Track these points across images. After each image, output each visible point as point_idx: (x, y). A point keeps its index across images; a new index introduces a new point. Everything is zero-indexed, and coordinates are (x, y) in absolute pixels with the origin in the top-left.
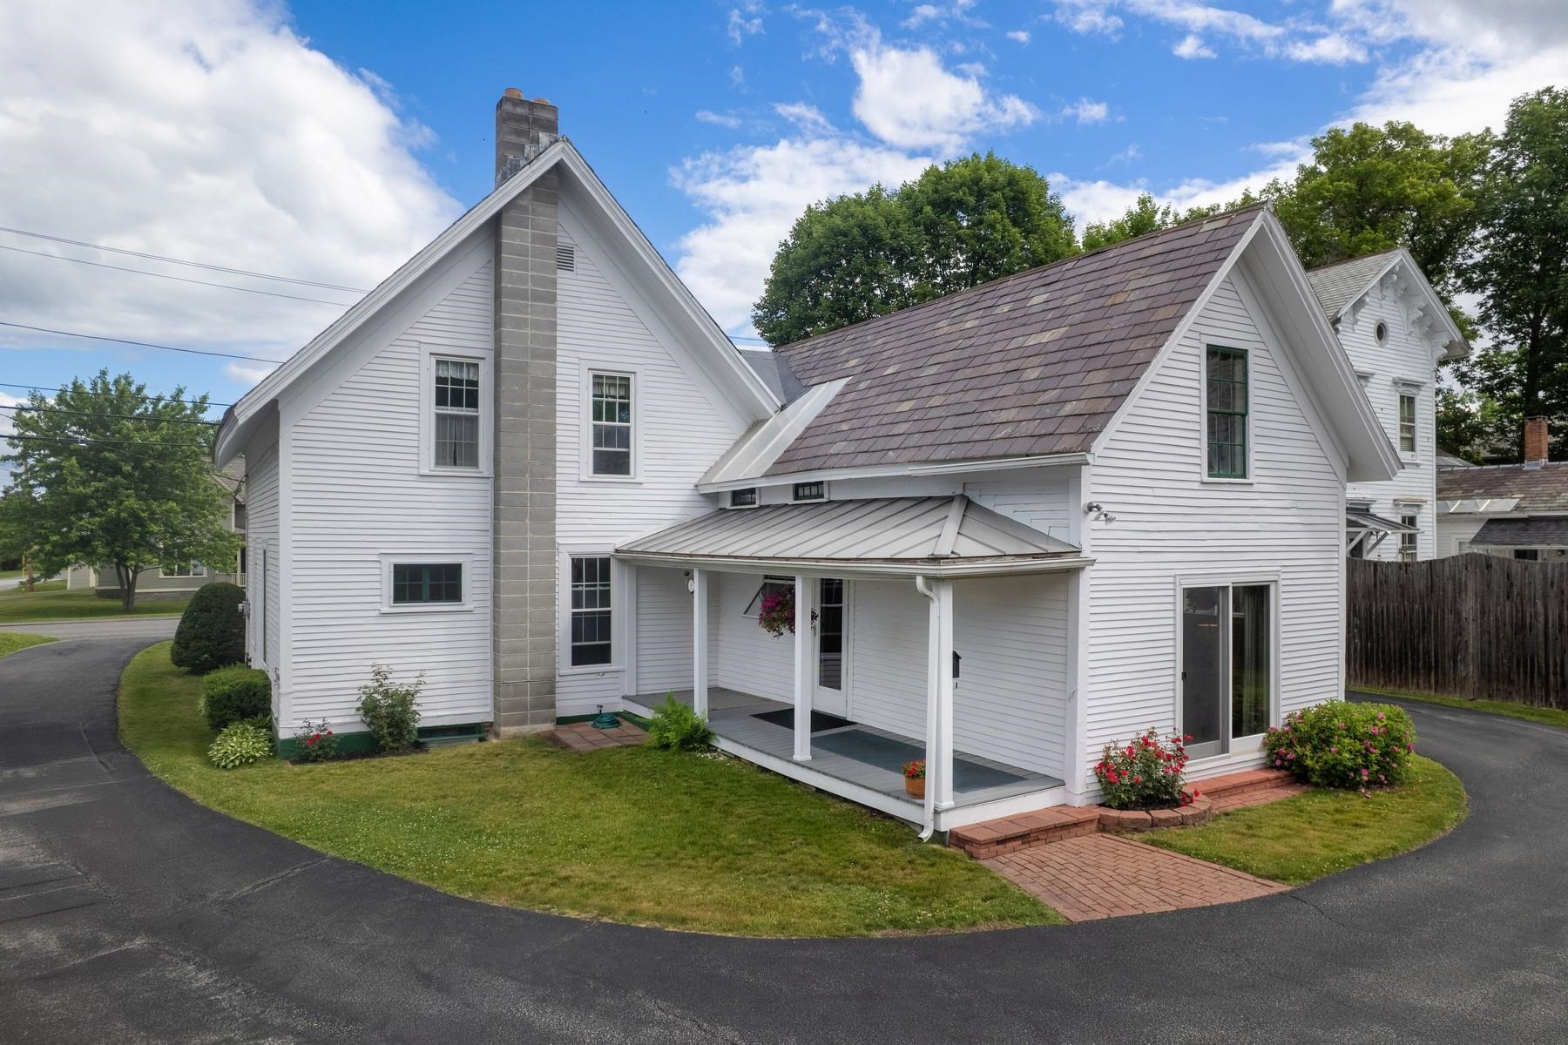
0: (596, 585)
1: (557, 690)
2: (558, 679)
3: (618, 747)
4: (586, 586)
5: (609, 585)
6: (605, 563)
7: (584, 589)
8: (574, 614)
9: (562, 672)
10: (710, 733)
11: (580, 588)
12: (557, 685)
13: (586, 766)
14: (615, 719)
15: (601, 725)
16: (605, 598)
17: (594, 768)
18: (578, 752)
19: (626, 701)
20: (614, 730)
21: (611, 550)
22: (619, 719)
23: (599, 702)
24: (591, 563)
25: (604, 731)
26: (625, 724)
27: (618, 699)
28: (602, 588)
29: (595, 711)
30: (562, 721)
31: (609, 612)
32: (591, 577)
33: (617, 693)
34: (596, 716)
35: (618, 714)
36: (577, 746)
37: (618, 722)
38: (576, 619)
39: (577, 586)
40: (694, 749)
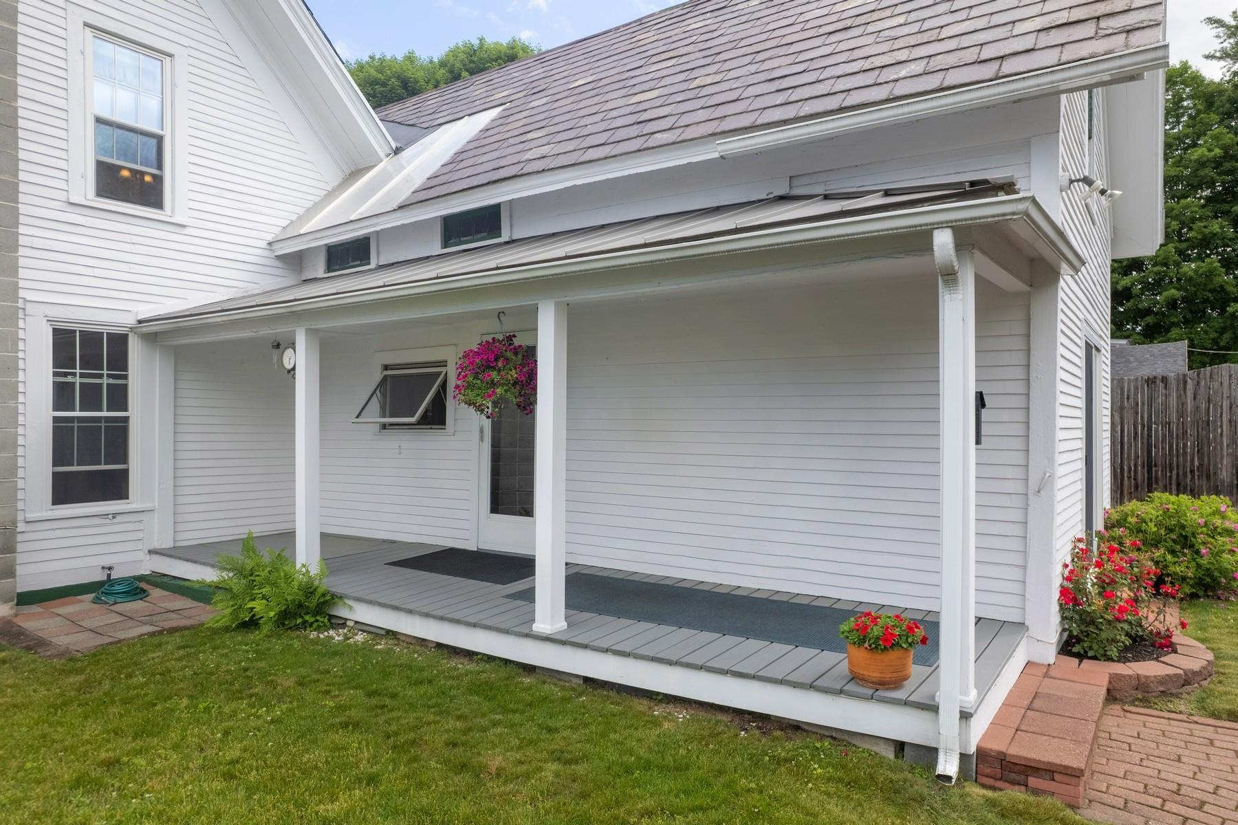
0: (101, 376)
1: (20, 547)
2: (21, 527)
3: (152, 634)
4: (82, 375)
5: (125, 377)
6: (119, 342)
7: (78, 380)
8: (56, 419)
9: (31, 516)
10: (333, 596)
11: (69, 379)
12: (19, 538)
13: (88, 685)
14: (136, 588)
15: (111, 599)
16: (119, 398)
17: (106, 686)
18: (64, 654)
19: (156, 557)
20: (137, 605)
21: (130, 320)
22: (143, 585)
23: (107, 561)
24: (91, 339)
25: (118, 608)
26: (156, 593)
27: (142, 556)
28: (111, 381)
29: (100, 576)
30: (26, 599)
31: (126, 419)
32: (91, 361)
33: (140, 545)
34: (101, 584)
35: (141, 578)
36: (62, 641)
37: (143, 591)
38: (61, 431)
39: (66, 375)
40: (305, 625)
